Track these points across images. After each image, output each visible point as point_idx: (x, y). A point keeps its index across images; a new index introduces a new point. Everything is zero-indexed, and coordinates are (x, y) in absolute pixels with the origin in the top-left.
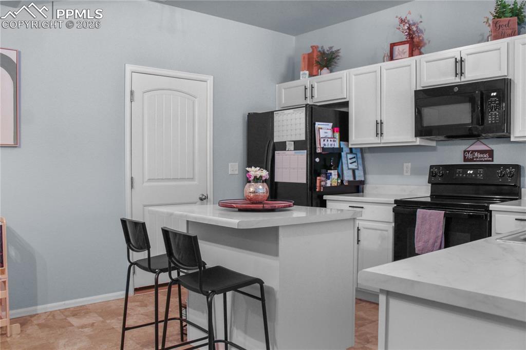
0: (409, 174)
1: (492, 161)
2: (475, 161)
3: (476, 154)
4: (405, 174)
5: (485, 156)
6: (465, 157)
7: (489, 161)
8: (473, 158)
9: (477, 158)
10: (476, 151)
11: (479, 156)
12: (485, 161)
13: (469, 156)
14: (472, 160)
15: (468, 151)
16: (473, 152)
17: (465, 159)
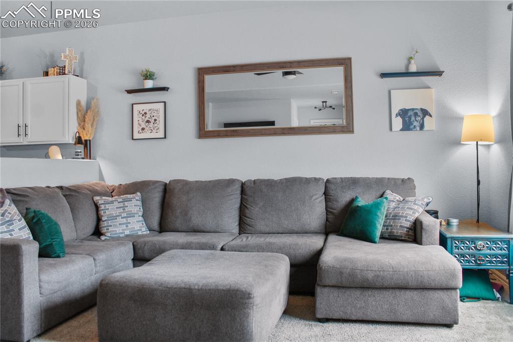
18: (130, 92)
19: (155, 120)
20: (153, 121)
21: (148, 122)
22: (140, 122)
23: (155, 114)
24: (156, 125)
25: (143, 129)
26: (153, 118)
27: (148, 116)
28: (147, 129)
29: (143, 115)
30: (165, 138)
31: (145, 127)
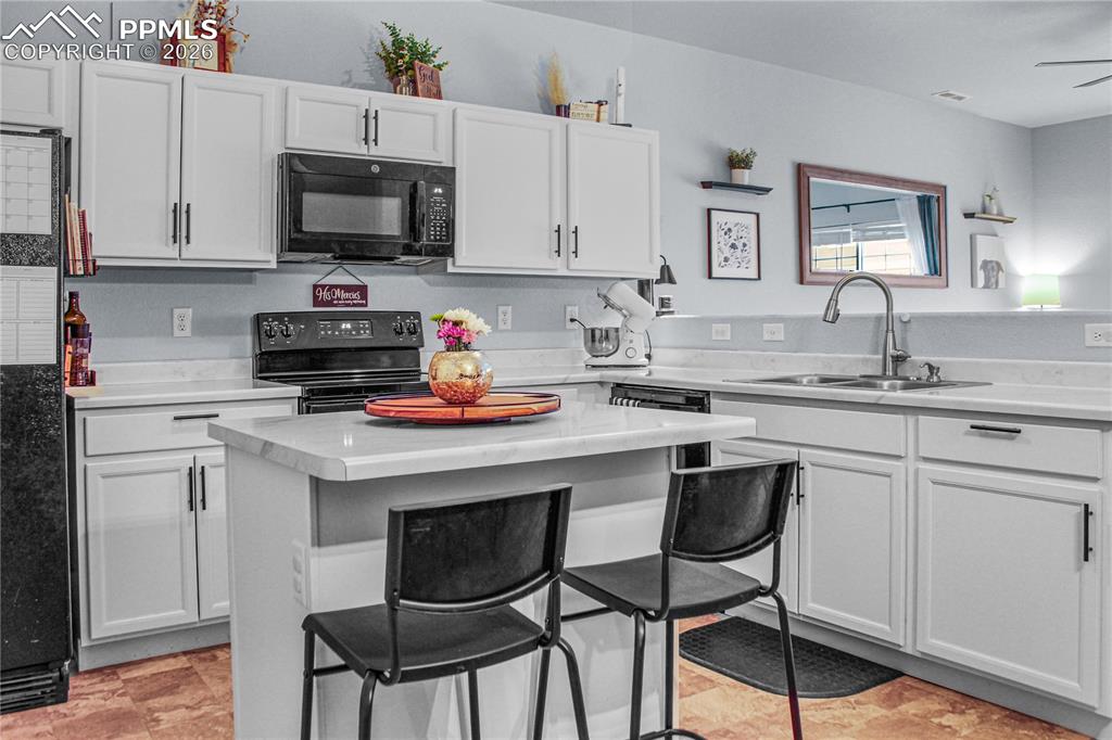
0: (189, 334)
1: (366, 305)
2: (336, 305)
3: (338, 292)
4: (177, 333)
5: (354, 296)
6: (315, 297)
7: (362, 305)
8: (333, 300)
9: (339, 299)
10: (336, 287)
11: (343, 295)
12: (354, 305)
13: (325, 295)
14: (330, 303)
15: (323, 287)
16: (332, 287)
17: (317, 302)
18: (706, 185)
19: (745, 245)
20: (740, 246)
21: (733, 246)
22: (722, 245)
23: (744, 234)
24: (745, 254)
25: (726, 260)
26: (742, 241)
27: (734, 234)
28: (732, 259)
29: (726, 234)
30: (759, 278)
31: (728, 255)
